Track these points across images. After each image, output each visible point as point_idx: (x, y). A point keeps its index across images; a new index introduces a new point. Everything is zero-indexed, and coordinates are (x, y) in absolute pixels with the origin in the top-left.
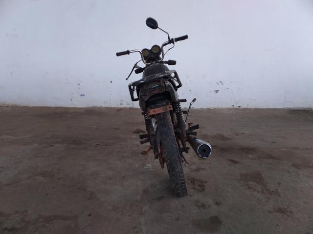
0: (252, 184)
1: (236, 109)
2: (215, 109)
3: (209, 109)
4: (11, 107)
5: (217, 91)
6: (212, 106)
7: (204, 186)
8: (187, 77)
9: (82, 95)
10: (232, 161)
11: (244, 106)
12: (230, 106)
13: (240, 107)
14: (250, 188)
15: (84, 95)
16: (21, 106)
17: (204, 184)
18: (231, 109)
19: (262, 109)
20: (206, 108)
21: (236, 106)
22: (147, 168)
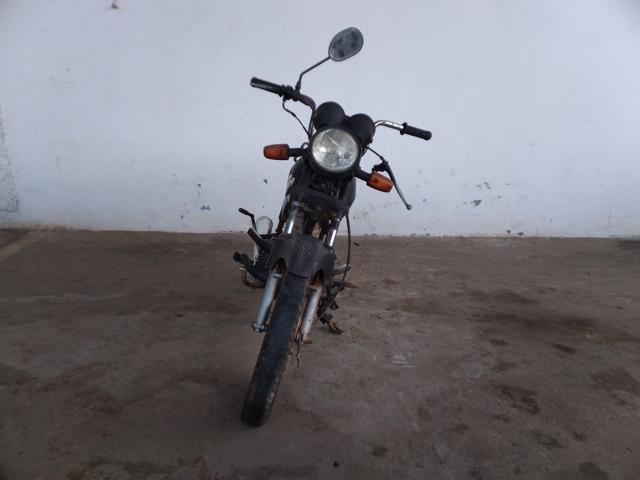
0: (622, 393)
1: (515, 239)
2: (473, 238)
3: (461, 238)
4: (54, 231)
5: (477, 203)
6: (466, 232)
7: (532, 401)
8: (420, 172)
9: (203, 208)
10: (559, 347)
11: (529, 232)
12: (502, 232)
13: (521, 234)
14: (623, 403)
15: (208, 208)
16: (76, 228)
17: (533, 397)
18: (505, 238)
19: (567, 240)
20: (454, 235)
21: (515, 232)
22: (399, 362)
